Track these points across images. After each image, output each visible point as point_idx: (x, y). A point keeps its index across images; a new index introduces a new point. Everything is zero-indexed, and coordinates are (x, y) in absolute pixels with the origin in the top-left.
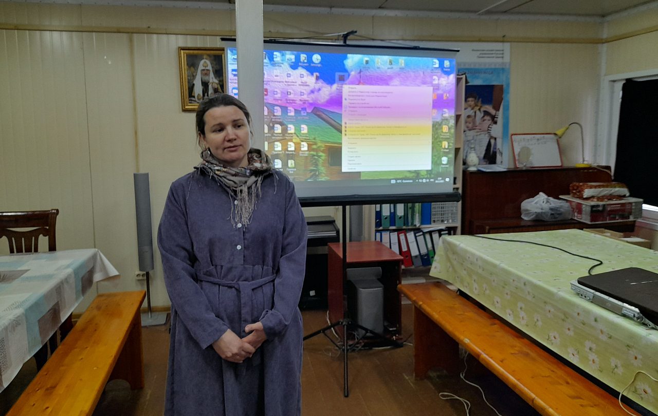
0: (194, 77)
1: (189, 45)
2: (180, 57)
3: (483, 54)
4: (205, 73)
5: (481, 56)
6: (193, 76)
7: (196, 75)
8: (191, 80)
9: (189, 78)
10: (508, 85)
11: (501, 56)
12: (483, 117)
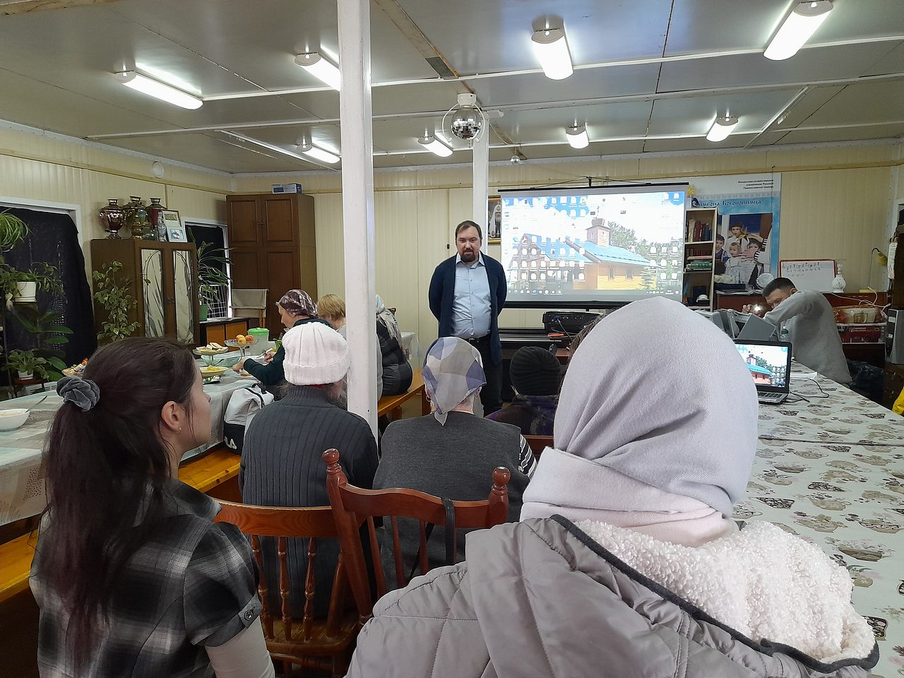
3: (750, 185)
11: (771, 185)
12: (750, 244)
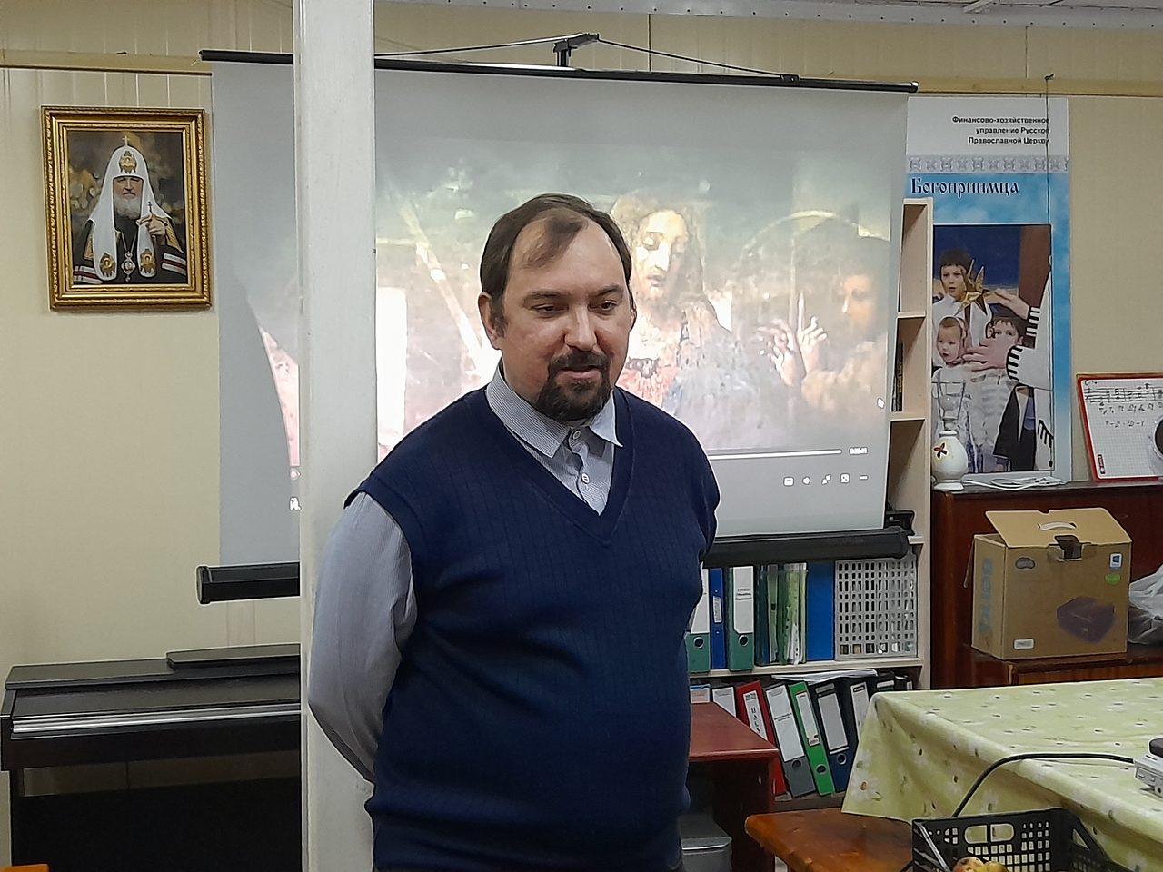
0: (92, 200)
1: (76, 102)
2: (47, 139)
3: (986, 131)
4: (128, 187)
5: (982, 136)
6: (89, 197)
7: (100, 193)
8: (81, 209)
9: (76, 203)
10: (1065, 224)
11: (1041, 136)
12: (992, 322)
